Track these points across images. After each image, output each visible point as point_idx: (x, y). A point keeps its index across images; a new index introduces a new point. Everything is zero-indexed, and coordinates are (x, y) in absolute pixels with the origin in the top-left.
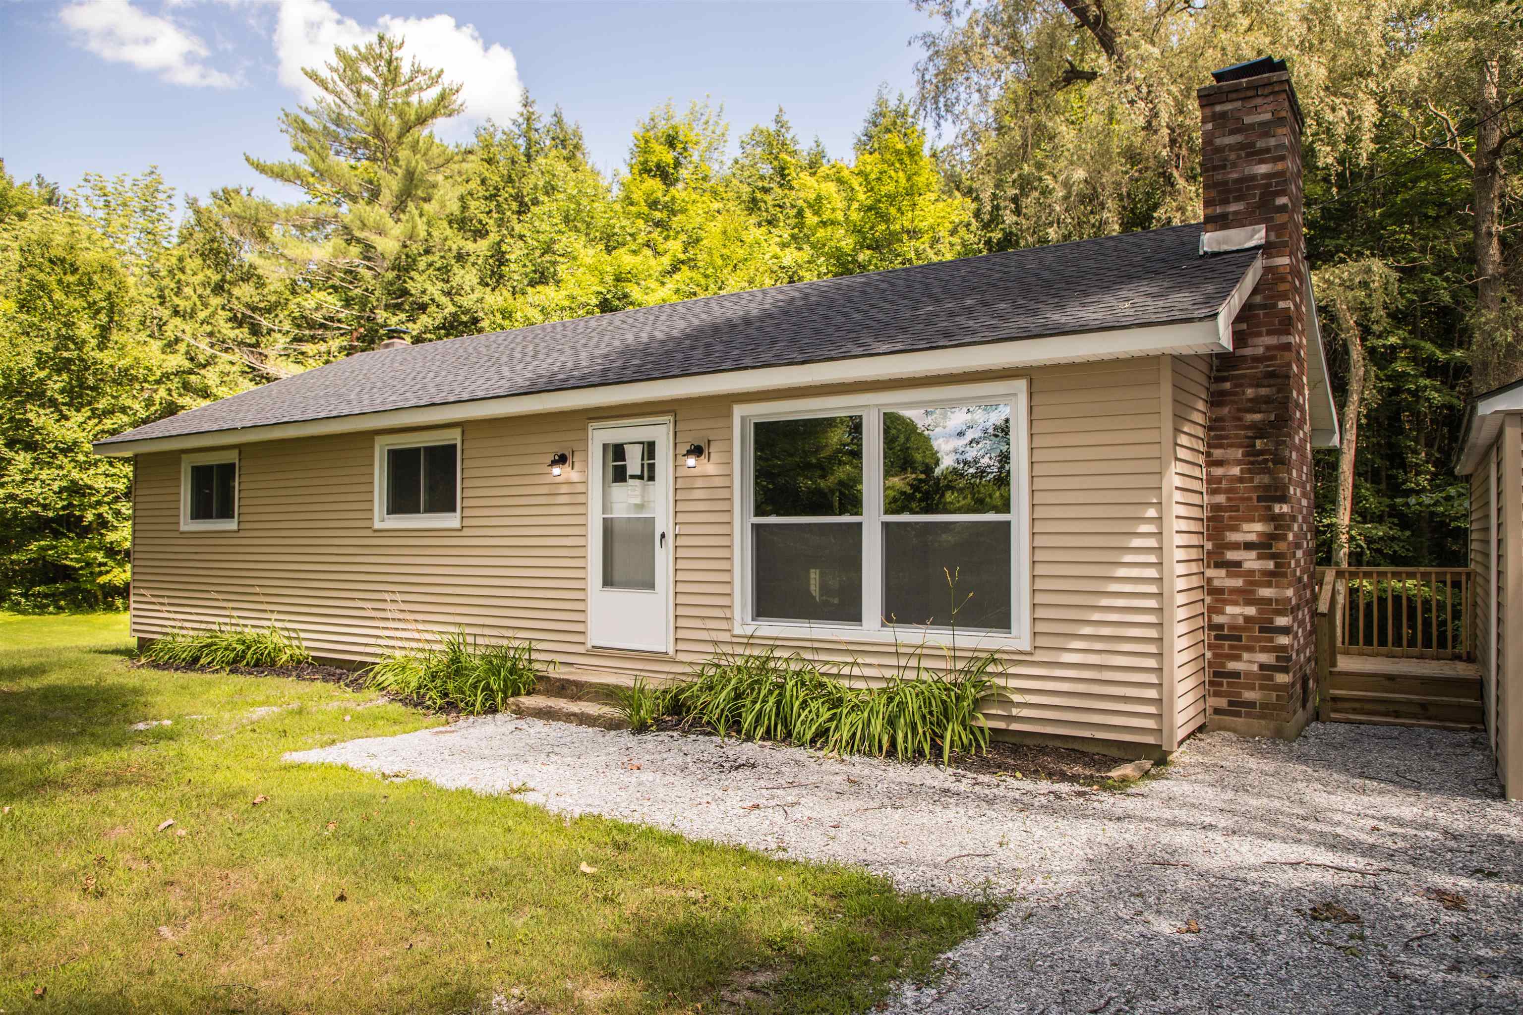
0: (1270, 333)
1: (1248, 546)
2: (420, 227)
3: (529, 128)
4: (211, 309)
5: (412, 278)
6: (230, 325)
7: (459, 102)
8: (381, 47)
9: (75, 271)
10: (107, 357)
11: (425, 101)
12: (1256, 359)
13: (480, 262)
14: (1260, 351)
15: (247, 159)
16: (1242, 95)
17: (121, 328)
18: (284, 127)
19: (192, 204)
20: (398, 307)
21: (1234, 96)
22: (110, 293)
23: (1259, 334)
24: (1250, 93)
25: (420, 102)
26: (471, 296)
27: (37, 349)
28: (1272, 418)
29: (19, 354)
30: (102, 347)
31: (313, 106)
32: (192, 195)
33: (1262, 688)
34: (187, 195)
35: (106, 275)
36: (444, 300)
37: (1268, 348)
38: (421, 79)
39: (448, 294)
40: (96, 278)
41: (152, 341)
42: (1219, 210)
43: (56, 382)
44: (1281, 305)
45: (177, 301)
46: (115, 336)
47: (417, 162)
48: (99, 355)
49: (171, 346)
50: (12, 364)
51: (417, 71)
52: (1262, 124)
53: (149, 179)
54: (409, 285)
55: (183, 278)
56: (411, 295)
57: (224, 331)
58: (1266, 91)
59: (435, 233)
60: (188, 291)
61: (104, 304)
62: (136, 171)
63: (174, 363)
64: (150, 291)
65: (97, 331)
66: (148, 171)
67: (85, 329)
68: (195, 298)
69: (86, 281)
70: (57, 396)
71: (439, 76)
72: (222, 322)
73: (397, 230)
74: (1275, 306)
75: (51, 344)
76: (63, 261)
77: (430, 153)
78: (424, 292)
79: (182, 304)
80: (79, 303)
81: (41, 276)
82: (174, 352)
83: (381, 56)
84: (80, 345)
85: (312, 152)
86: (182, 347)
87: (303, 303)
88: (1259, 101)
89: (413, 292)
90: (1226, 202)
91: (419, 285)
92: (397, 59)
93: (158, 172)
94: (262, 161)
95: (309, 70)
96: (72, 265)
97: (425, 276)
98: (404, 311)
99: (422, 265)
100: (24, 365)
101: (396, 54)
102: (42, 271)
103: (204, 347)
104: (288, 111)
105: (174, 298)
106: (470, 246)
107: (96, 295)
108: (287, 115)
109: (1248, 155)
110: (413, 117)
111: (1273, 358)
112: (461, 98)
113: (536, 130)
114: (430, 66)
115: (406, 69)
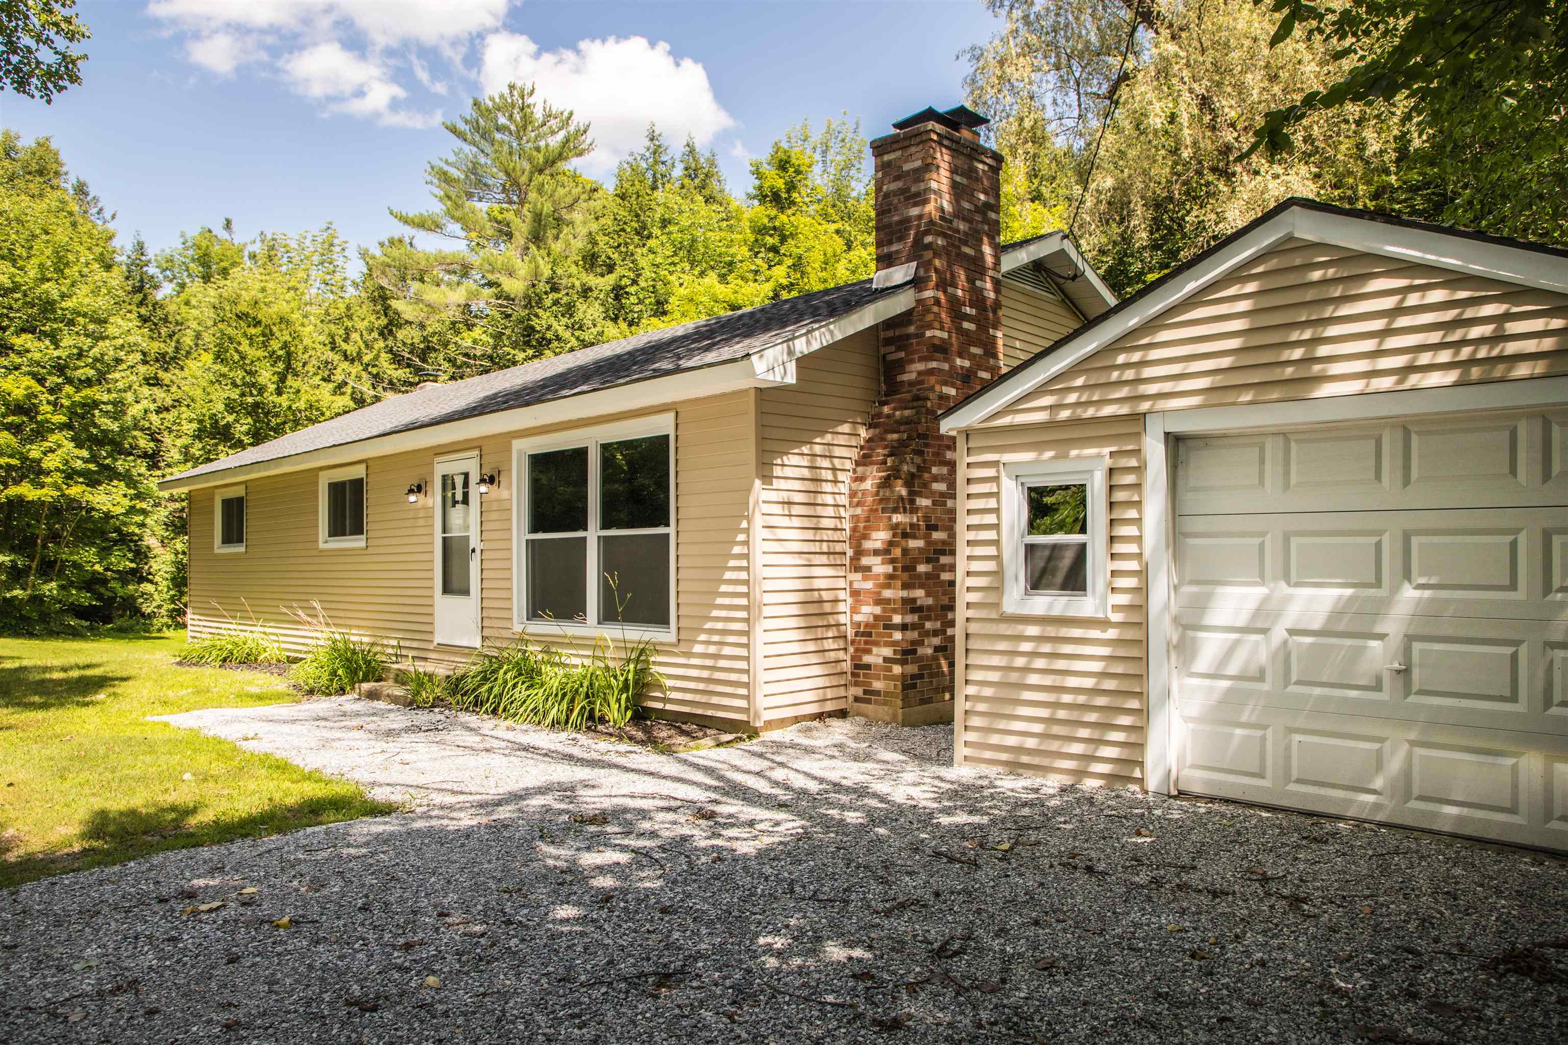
0: (921, 359)
1: (876, 552)
2: (542, 267)
3: (656, 162)
4: (375, 352)
5: (537, 316)
6: (393, 366)
7: (588, 142)
8: (512, 96)
9: (258, 323)
10: (284, 401)
11: (551, 144)
12: (911, 384)
13: (601, 296)
14: (913, 376)
15: (391, 213)
16: (900, 145)
17: (296, 375)
18: (429, 178)
19: (364, 254)
20: (528, 344)
21: (895, 146)
22: (285, 342)
23: (912, 361)
24: (906, 143)
25: (547, 145)
26: (593, 330)
27: (226, 396)
28: (905, 436)
29: (211, 401)
30: (279, 392)
31: (452, 158)
32: (363, 246)
33: (885, 678)
34: (359, 246)
35: (283, 326)
36: (567, 335)
37: (920, 373)
38: (553, 123)
39: (571, 327)
40: (275, 329)
41: (324, 384)
42: (886, 250)
43: (242, 425)
44: (928, 334)
45: (344, 346)
46: (290, 381)
47: (542, 204)
48: (277, 399)
49: (339, 388)
50: (204, 411)
51: (549, 116)
52: (916, 170)
53: (326, 234)
54: (535, 322)
55: (350, 325)
56: (538, 332)
57: (389, 372)
58: (918, 140)
59: (560, 272)
60: (355, 336)
61: (281, 353)
62: (316, 228)
63: (341, 404)
64: (322, 338)
65: (275, 378)
66: (324, 227)
67: (266, 376)
68: (361, 343)
69: (268, 331)
70: (243, 438)
71: (569, 118)
72: (386, 365)
73: (523, 269)
74: (923, 334)
75: (238, 391)
76: (247, 315)
77: (556, 194)
78: (549, 328)
79: (351, 349)
80: (260, 353)
81: (229, 331)
82: (343, 394)
83: (513, 106)
84: (262, 390)
85: (449, 203)
86: (348, 390)
87: (460, 342)
88: (913, 149)
89: (538, 328)
90: (890, 243)
91: (544, 322)
92: (529, 106)
93: (333, 227)
94: (404, 214)
95: (449, 124)
96: (254, 319)
97: (548, 314)
98: (531, 347)
99: (548, 302)
100: (214, 411)
101: (530, 101)
102: (229, 326)
103: (366, 388)
104: (434, 164)
105: (342, 343)
106: (592, 280)
107: (275, 345)
108: (433, 168)
109: (907, 199)
110: (541, 160)
111: (922, 382)
112: (589, 138)
113: (663, 163)
114: (561, 109)
115: (538, 114)
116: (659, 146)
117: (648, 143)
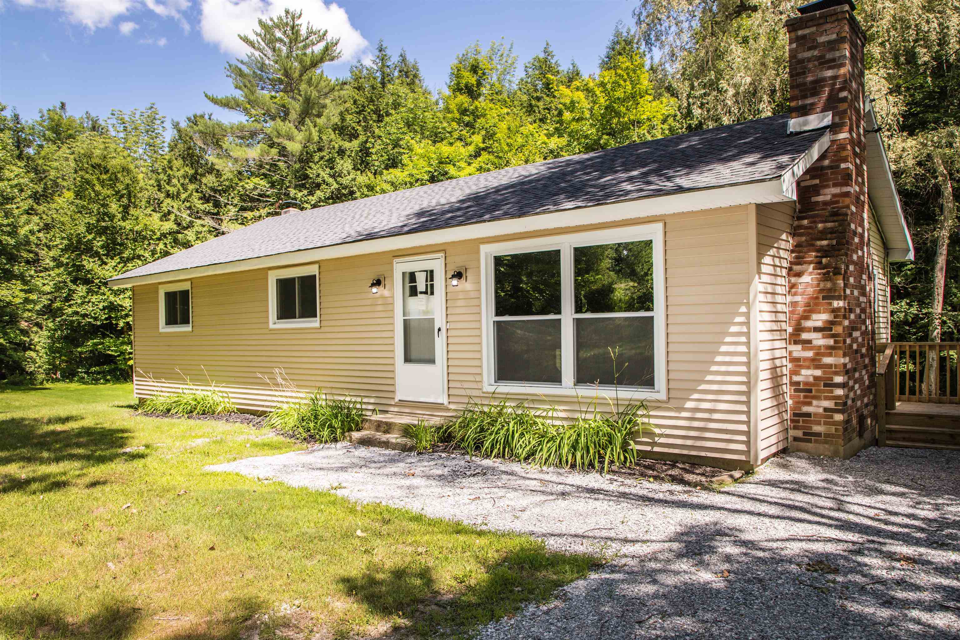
0: (835, 185)
1: (816, 330)
2: (314, 134)
3: (383, 65)
4: (189, 192)
5: (310, 168)
6: (201, 202)
7: (338, 51)
8: (287, 18)
9: (107, 172)
10: (127, 225)
11: (316, 52)
12: (825, 203)
13: (353, 155)
14: (828, 198)
15: (206, 96)
16: (816, 23)
17: (136, 206)
18: (229, 73)
19: (176, 126)
20: (303, 186)
21: (811, 23)
22: (128, 185)
23: (827, 186)
24: (821, 21)
25: (313, 52)
26: (348, 177)
27: (87, 221)
28: (834, 242)
29: (76, 225)
30: (124, 219)
31: (246, 59)
32: (176, 120)
33: (826, 423)
34: (172, 120)
35: (125, 174)
36: (331, 180)
37: (834, 196)
38: (313, 38)
39: (333, 176)
40: (119, 175)
41: (154, 214)
42: (800, 103)
43: (98, 241)
44: (843, 166)
45: (168, 188)
46: (132, 211)
47: (311, 92)
48: (123, 224)
49: (165, 216)
50: (72, 231)
51: (311, 32)
52: (829, 42)
53: (150, 111)
54: (309, 172)
55: (171, 173)
56: (311, 178)
57: (198, 206)
58: (833, 19)
59: (324, 138)
60: (175, 181)
61: (125, 192)
63: (168, 227)
64: (152, 182)
65: (121, 209)
66: (149, 106)
67: (114, 207)
68: (179, 185)
69: (114, 178)
70: (99, 250)
71: (324, 35)
72: (196, 200)
73: (300, 136)
74: (838, 167)
75: (94, 218)
76: (99, 166)
77: (320, 86)
78: (318, 176)
79: (172, 190)
80: (110, 192)
81: (87, 176)
82: (169, 220)
83: (287, 24)
84: (112, 217)
85: (246, 90)
86: (172, 217)
87: (246, 186)
89: (311, 176)
90: (805, 97)
91: (315, 172)
92: (297, 25)
93: (155, 107)
94: (215, 97)
95: (242, 35)
96: (105, 168)
97: (318, 166)
98: (306, 188)
99: (316, 158)
100: (79, 232)
101: (297, 22)
102: (87, 173)
103: (185, 216)
104: (231, 63)
105: (166, 186)
106: (347, 145)
107: (120, 186)
108: (230, 66)
109: (820, 64)
110: (308, 63)
111: (837, 202)
112: (338, 48)
113: (388, 67)
114: (319, 29)
115: (303, 32)
116: (385, 55)
117: (378, 53)
